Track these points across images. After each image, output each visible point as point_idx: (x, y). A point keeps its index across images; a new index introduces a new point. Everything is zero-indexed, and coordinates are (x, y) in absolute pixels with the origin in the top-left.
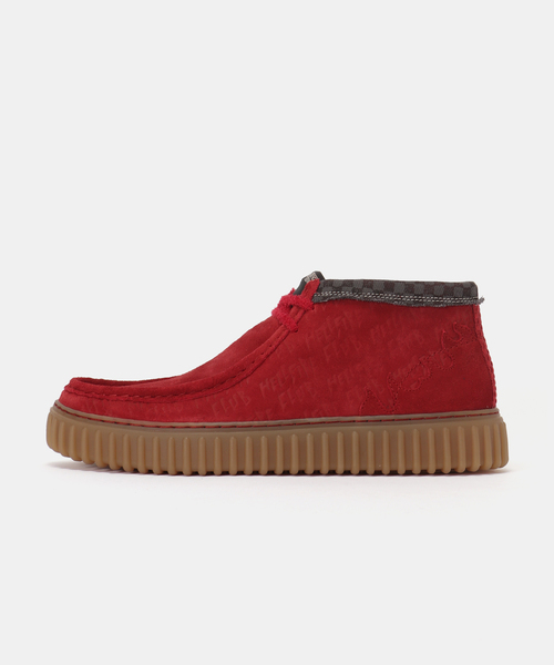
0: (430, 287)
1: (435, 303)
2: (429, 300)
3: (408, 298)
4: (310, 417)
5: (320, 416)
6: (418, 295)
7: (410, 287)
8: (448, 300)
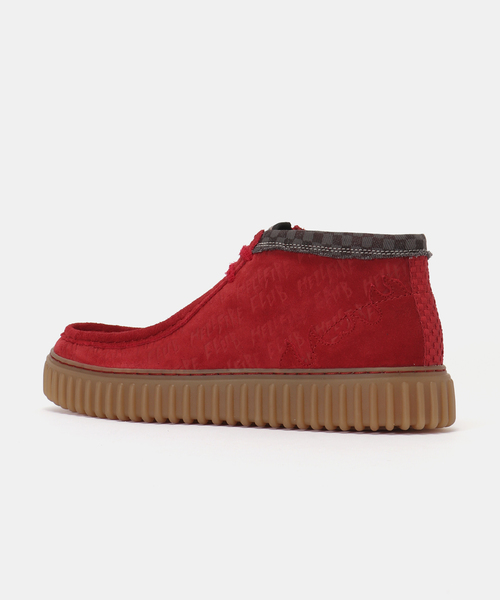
0: (357, 239)
1: (364, 255)
2: (357, 252)
3: (336, 250)
4: (233, 367)
5: (242, 367)
6: (346, 247)
7: (337, 238)
8: (378, 253)
